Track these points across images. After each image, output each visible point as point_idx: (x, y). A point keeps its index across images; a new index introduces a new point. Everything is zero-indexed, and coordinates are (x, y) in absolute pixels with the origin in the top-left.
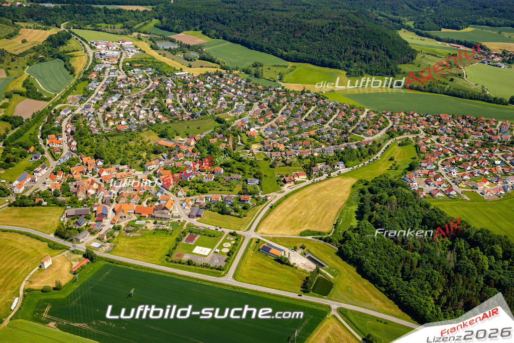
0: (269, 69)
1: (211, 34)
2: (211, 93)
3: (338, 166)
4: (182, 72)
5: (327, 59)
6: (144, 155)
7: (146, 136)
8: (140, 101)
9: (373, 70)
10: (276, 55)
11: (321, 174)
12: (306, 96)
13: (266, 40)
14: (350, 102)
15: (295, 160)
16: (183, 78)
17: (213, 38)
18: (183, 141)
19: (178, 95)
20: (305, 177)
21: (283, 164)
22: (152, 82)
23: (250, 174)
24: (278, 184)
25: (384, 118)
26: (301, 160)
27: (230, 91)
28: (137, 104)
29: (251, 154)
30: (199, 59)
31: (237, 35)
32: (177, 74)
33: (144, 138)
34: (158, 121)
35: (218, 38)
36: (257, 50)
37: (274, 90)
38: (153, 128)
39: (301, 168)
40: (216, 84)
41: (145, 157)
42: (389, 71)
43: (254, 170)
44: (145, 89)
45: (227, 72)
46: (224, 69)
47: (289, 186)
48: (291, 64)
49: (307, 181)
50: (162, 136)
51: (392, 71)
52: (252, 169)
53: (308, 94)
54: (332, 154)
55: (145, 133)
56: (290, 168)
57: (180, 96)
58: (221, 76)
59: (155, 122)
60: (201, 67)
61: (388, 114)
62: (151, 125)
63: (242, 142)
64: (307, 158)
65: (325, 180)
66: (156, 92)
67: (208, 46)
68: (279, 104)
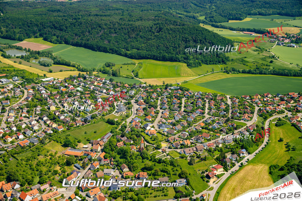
0: (121, 67)
1: (53, 40)
2: (86, 95)
3: (243, 154)
4: (47, 77)
5: (167, 55)
6: (58, 168)
7: (50, 148)
8: (25, 111)
9: (207, 60)
10: (120, 54)
11: (234, 165)
12: (170, 89)
13: (106, 42)
14: (210, 91)
15: (206, 154)
16: (51, 83)
17: (56, 44)
18: (87, 148)
19: (57, 101)
20: (222, 169)
21: (198, 160)
22: (25, 91)
23: (175, 174)
24: (204, 180)
25: (248, 102)
26: (211, 153)
27: (102, 92)
28: (23, 115)
29: (165, 154)
30: (54, 64)
31: (77, 39)
32: (44, 80)
33: (50, 150)
34: (55, 131)
35: (60, 43)
36: (101, 51)
37: (140, 87)
38: (54, 139)
39: (214, 161)
40: (85, 87)
41: (60, 171)
42: (220, 59)
43: (177, 170)
44: (23, 99)
45: (87, 73)
46: (83, 71)
47: (214, 182)
48: (137, 62)
49: (226, 173)
50: (65, 145)
51: (223, 59)
52: (175, 169)
53: (172, 88)
54: (233, 143)
55: (48, 144)
56: (206, 162)
57: (60, 102)
58: (85, 78)
59: (52, 132)
60: (61, 71)
61: (247, 98)
62: (50, 135)
63: (148, 142)
64: (215, 150)
65: (240, 170)
66: (35, 100)
67: (55, 52)
68: (153, 99)
